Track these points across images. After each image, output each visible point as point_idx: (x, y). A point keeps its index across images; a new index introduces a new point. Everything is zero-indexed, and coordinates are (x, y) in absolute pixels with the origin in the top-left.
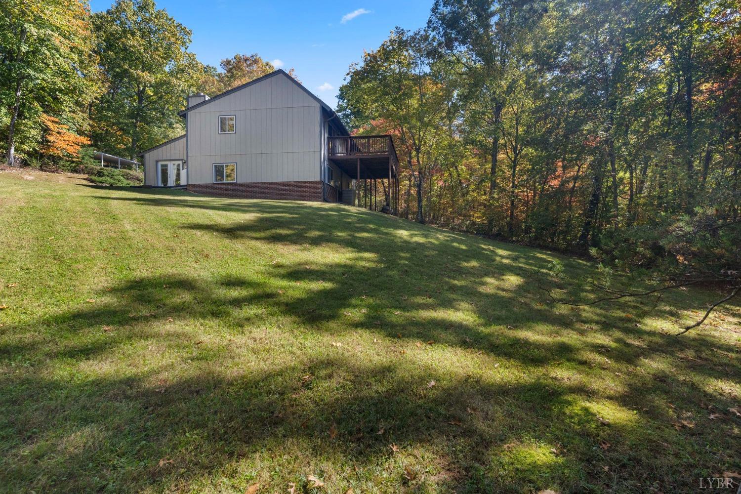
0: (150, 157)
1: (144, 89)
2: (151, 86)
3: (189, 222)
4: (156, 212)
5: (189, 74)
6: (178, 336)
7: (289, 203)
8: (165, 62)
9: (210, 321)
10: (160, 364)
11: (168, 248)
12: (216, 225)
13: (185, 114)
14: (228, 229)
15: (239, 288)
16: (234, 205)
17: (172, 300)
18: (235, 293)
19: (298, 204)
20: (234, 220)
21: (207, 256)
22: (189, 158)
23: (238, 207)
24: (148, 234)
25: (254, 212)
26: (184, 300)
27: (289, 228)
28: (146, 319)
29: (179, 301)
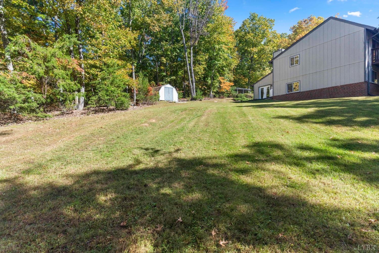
0: (256, 86)
1: (253, 56)
2: (256, 53)
3: (277, 115)
4: (261, 111)
5: (273, 41)
6: (279, 172)
7: (338, 100)
8: (262, 40)
9: (294, 167)
10: (272, 184)
11: (268, 128)
12: (291, 116)
13: (272, 62)
14: (298, 118)
15: (309, 151)
16: (299, 104)
17: (273, 154)
18: (306, 154)
19: (345, 99)
20: (301, 112)
21: (288, 132)
22: (274, 83)
23: (302, 105)
24: (259, 122)
25: (313, 107)
26: (279, 154)
27: (340, 116)
28: (263, 161)
29: (276, 154)
